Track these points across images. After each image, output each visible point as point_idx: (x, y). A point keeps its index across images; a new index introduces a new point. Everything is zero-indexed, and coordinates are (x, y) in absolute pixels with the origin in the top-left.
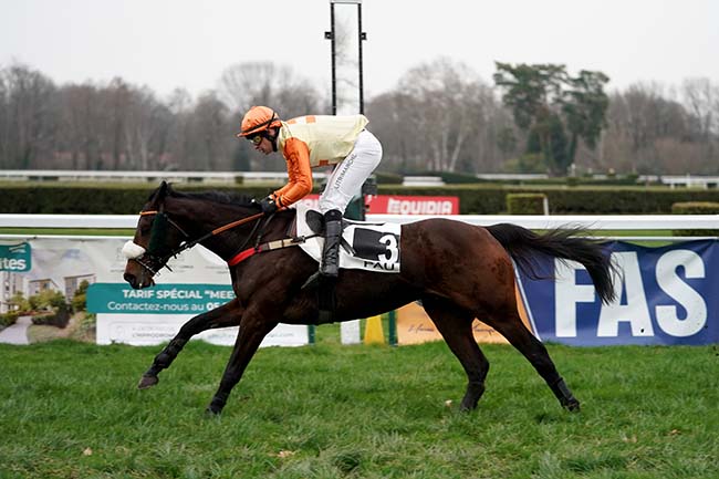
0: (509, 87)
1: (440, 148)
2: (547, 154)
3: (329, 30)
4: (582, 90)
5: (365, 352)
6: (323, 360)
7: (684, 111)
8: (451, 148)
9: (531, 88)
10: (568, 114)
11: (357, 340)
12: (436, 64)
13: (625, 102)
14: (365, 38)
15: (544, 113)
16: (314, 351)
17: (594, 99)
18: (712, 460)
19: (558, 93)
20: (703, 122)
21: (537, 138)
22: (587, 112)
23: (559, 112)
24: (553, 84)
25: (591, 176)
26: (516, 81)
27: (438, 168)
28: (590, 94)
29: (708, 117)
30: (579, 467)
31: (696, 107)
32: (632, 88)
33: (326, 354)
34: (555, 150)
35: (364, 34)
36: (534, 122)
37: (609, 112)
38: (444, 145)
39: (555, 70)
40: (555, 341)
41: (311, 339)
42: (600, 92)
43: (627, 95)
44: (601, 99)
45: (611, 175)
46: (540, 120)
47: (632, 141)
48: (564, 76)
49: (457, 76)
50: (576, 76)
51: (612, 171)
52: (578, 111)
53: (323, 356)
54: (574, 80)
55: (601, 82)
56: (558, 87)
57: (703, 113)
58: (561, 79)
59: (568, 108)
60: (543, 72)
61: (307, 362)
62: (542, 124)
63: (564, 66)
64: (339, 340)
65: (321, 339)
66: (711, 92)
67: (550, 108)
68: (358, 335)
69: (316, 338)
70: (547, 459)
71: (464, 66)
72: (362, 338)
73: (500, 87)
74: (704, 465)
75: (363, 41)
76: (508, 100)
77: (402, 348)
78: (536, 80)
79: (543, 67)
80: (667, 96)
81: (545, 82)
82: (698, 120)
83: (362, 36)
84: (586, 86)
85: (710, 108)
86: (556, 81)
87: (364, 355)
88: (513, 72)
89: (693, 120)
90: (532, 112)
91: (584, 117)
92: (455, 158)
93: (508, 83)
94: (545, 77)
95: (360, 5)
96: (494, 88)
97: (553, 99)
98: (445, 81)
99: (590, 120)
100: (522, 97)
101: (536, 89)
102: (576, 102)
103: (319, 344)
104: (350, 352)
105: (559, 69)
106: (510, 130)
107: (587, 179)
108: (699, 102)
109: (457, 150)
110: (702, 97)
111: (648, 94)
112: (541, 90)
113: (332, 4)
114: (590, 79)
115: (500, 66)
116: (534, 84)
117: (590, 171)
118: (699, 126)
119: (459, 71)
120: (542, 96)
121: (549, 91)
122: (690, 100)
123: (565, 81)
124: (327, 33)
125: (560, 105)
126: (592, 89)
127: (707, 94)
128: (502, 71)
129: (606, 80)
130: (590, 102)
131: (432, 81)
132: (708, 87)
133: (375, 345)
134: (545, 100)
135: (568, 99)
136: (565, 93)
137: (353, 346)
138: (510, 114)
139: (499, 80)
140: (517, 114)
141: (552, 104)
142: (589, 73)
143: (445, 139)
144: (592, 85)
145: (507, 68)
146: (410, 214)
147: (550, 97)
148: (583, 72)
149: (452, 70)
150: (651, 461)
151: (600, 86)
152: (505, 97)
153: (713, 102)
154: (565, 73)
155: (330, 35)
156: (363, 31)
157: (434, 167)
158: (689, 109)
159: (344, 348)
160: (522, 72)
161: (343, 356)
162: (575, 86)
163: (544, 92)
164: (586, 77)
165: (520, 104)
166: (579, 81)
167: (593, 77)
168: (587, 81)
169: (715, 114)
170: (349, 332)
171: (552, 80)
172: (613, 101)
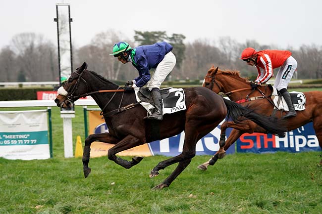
0: (141, 42)
1: (111, 70)
3: (56, 18)
4: (174, 42)
5: (76, 161)
6: (57, 165)
7: (219, 51)
8: (116, 70)
11: (72, 156)
12: (108, 32)
13: (193, 47)
14: (72, 21)
16: (53, 161)
17: (179, 46)
18: (227, 205)
20: (228, 56)
22: (176, 52)
24: (160, 40)
25: (178, 81)
26: (144, 39)
28: (177, 44)
29: (230, 53)
30: (169, 209)
31: (225, 49)
32: (196, 41)
33: (58, 162)
35: (72, 19)
37: (186, 52)
38: (113, 68)
39: (161, 34)
40: (160, 154)
41: (51, 156)
42: (181, 43)
43: (194, 44)
44: (182, 46)
45: (187, 80)
47: (196, 65)
48: (165, 36)
49: (117, 37)
50: (171, 36)
51: (188, 78)
53: (57, 163)
54: (170, 38)
55: (182, 39)
57: (228, 52)
58: (164, 37)
60: (156, 35)
61: (49, 166)
63: (165, 32)
64: (64, 156)
65: (55, 156)
66: (231, 42)
68: (72, 153)
69: (53, 156)
70: (155, 207)
71: (120, 33)
72: (74, 155)
73: (137, 42)
74: (224, 207)
75: (71, 22)
77: (91, 159)
78: (153, 38)
79: (156, 33)
80: (211, 44)
81: (157, 39)
82: (226, 55)
83: (71, 20)
84: (175, 41)
85: (231, 50)
86: (162, 39)
87: (75, 163)
88: (142, 35)
89: (223, 55)
92: (117, 74)
93: (140, 40)
94: (157, 37)
95: (69, 6)
96: (134, 42)
98: (112, 39)
99: (177, 56)
103: (55, 158)
104: (69, 161)
105: (163, 33)
107: (177, 82)
108: (226, 47)
109: (118, 70)
110: (227, 44)
111: (203, 44)
113: (57, 6)
114: (177, 37)
115: (137, 32)
116: (152, 40)
117: (178, 78)
118: (226, 58)
119: (118, 35)
122: (222, 46)
123: (166, 39)
124: (55, 19)
126: (178, 42)
127: (229, 43)
128: (137, 35)
129: (184, 38)
130: (177, 48)
131: (106, 40)
132: (230, 40)
133: (80, 158)
137: (70, 159)
139: (136, 39)
142: (177, 35)
143: (113, 66)
144: (178, 40)
145: (140, 33)
148: (174, 35)
149: (115, 35)
150: (201, 206)
151: (182, 41)
153: (232, 47)
154: (166, 35)
155: (56, 20)
156: (71, 18)
158: (222, 50)
159: (66, 159)
160: (147, 35)
161: (65, 163)
162: (170, 41)
164: (175, 37)
166: (172, 39)
167: (178, 36)
168: (176, 38)
169: (233, 52)
170: (68, 152)
171: (160, 38)
172: (187, 47)
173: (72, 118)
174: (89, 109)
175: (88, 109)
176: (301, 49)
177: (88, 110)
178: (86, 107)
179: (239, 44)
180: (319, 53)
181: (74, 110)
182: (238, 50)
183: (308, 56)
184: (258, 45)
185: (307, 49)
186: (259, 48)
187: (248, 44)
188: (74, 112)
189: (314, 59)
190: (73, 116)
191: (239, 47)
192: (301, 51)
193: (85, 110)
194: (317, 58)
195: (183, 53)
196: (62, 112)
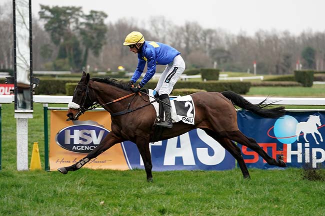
0: (49, 20)
1: (8, 55)
2: (70, 59)
4: (92, 22)
5: (34, 175)
9: (61, 21)
10: (83, 36)
11: (26, 168)
13: (115, 28)
15: (69, 36)
17: (98, 27)
19: (77, 23)
21: (65, 49)
22: (95, 35)
23: (77, 35)
24: (74, 18)
25: (96, 72)
26: (52, 16)
27: (7, 67)
28: (96, 24)
29: (164, 38)
31: (157, 33)
32: (120, 21)
33: (11, 176)
34: (75, 56)
36: (62, 40)
37: (106, 35)
39: (76, 10)
42: (102, 24)
43: (116, 25)
45: (108, 72)
46: (66, 39)
47: (119, 53)
48: (81, 14)
50: (88, 13)
51: (109, 70)
52: (89, 34)
54: (87, 16)
55: (102, 17)
56: (77, 20)
58: (78, 15)
59: (83, 33)
60: (68, 11)
62: (67, 42)
63: (80, 8)
64: (16, 168)
65: (4, 168)
66: (166, 23)
67: (72, 32)
72: (29, 166)
73: (43, 20)
76: (47, 27)
77: (54, 172)
78: (64, 16)
79: (68, 8)
81: (70, 17)
84: (94, 20)
85: (165, 33)
86: (76, 17)
88: (50, 10)
90: (61, 34)
91: (93, 38)
93: (47, 17)
94: (70, 14)
96: (39, 20)
97: (74, 27)
99: (96, 39)
100: (56, 25)
101: (64, 21)
102: (87, 29)
104: (25, 175)
105: (78, 9)
106: (48, 45)
108: (159, 30)
110: (160, 26)
111: (129, 25)
112: (67, 22)
114: (96, 16)
115: (43, 7)
116: (62, 18)
117: (96, 69)
120: (68, 25)
121: (72, 22)
122: (153, 28)
123: (82, 17)
125: (78, 30)
126: (96, 21)
127: (163, 25)
128: (44, 10)
129: (106, 16)
130: (96, 29)
131: (3, 15)
132: (164, 21)
133: (38, 171)
134: (69, 27)
135: (83, 27)
136: (82, 24)
137: (24, 172)
138: (48, 36)
139: (42, 15)
140: (52, 35)
141: (74, 30)
142: (96, 12)
144: (98, 19)
145: (47, 8)
146: (4, 94)
147: (72, 26)
148: (92, 12)
151: (102, 20)
152: (46, 26)
153: (167, 30)
154: (82, 12)
157: (4, 66)
159: (20, 172)
160: (56, 11)
162: (88, 19)
163: (69, 23)
164: (94, 14)
165: (55, 30)
166: (89, 17)
167: (98, 14)
168: (94, 17)
169: (168, 37)
170: (22, 163)
171: (74, 16)
172: (109, 28)
173: (29, 119)
174: (51, 108)
175: (49, 108)
176: (258, 34)
177: (50, 110)
178: (47, 105)
179: (176, 27)
180: (280, 41)
181: (32, 109)
182: (174, 34)
183: (264, 45)
184: (200, 29)
185: (266, 36)
186: (201, 32)
187: (188, 27)
188: (32, 111)
189: (274, 49)
190: (31, 116)
191: (175, 31)
192: (257, 38)
193: (46, 109)
194: (278, 47)
195: (103, 36)
196: (16, 111)
